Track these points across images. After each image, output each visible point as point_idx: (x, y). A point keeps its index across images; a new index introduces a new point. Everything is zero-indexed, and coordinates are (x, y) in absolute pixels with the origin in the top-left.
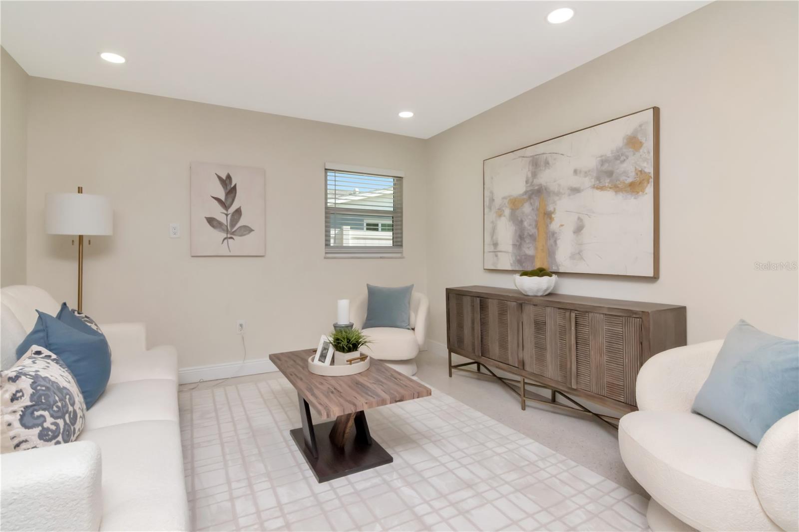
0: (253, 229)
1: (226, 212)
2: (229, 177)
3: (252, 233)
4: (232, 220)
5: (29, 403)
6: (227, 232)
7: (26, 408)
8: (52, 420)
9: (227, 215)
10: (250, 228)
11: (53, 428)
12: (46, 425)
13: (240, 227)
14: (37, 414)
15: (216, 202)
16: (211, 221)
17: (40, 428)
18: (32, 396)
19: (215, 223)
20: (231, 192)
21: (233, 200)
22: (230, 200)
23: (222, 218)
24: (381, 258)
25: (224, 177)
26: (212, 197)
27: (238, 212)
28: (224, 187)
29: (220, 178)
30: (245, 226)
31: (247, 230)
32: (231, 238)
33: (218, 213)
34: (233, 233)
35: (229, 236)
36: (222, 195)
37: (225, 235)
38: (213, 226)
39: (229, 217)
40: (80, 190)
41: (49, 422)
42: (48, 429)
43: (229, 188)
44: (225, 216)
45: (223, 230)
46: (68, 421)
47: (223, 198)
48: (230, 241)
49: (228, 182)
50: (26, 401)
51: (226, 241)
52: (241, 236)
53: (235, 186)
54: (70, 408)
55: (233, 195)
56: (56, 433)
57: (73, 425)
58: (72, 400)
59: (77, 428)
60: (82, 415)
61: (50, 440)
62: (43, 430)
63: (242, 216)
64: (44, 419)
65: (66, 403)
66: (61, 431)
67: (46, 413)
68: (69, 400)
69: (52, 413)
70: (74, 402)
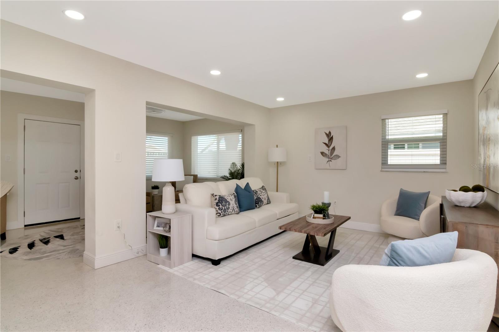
0: (340, 156)
1: (328, 149)
2: (330, 133)
3: (340, 158)
4: (331, 153)
6: (329, 158)
7: (217, 202)
9: (329, 150)
10: (338, 155)
11: (221, 208)
12: (220, 207)
13: (335, 156)
14: (219, 204)
15: (324, 145)
16: (322, 153)
18: (218, 200)
19: (324, 154)
20: (331, 139)
21: (331, 143)
22: (330, 143)
23: (327, 152)
25: (328, 133)
26: (323, 143)
27: (334, 149)
28: (327, 138)
29: (326, 134)
30: (336, 155)
31: (338, 157)
32: (331, 161)
33: (325, 150)
34: (331, 159)
35: (330, 160)
37: (328, 160)
38: (323, 156)
39: (330, 151)
40: (277, 146)
41: (221, 206)
43: (330, 138)
45: (327, 157)
46: (226, 208)
47: (327, 142)
48: (330, 162)
49: (329, 135)
50: (217, 201)
51: (328, 162)
52: (334, 160)
54: (227, 206)
55: (331, 141)
56: (222, 209)
57: (227, 209)
58: (229, 204)
59: (229, 211)
60: (233, 209)
61: (220, 210)
62: (219, 208)
63: (335, 150)
64: (219, 205)
65: (226, 204)
66: (223, 209)
67: (220, 205)
68: (228, 204)
69: (222, 205)
70: (230, 205)
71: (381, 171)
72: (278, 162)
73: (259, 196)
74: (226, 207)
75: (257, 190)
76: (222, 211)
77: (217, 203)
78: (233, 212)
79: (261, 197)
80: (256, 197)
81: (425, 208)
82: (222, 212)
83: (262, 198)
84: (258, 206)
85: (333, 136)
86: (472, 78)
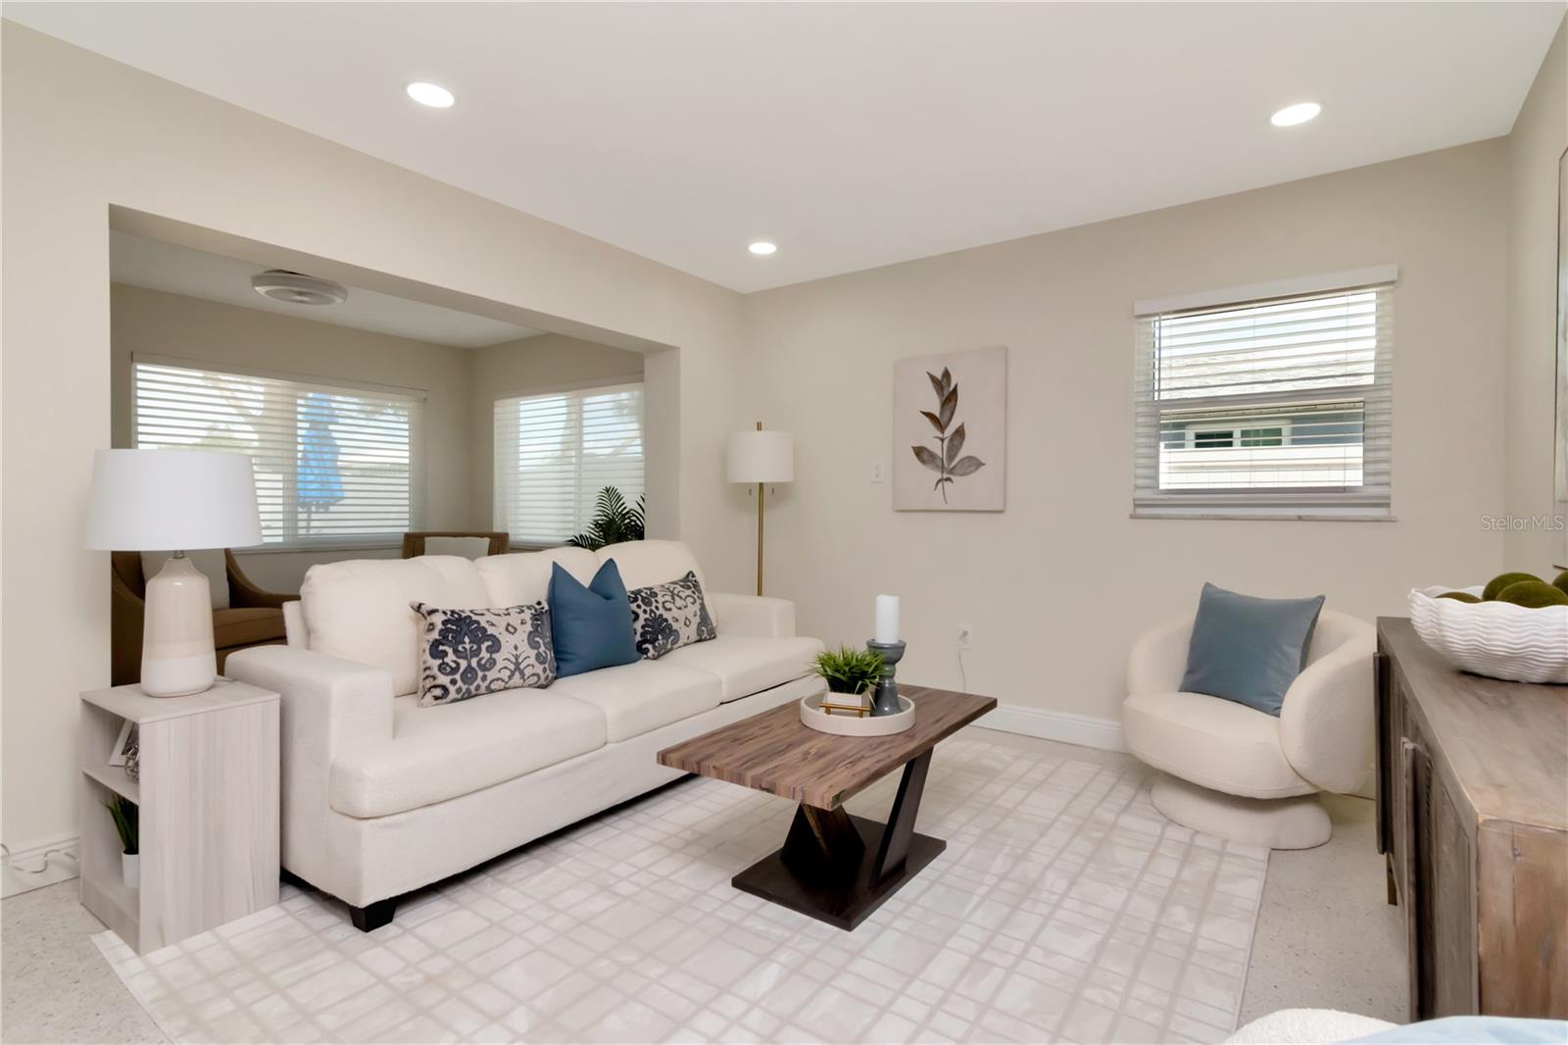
0: (983, 462)
1: (941, 435)
2: (947, 374)
3: (983, 468)
4: (949, 449)
5: (438, 637)
6: (943, 469)
7: (436, 640)
8: (454, 658)
9: (942, 440)
10: (977, 459)
11: (453, 665)
12: (446, 660)
13: (962, 460)
14: (441, 648)
15: (927, 420)
16: (920, 452)
17: (441, 661)
18: (441, 631)
19: (925, 456)
20: (950, 399)
21: (952, 414)
22: (947, 414)
23: (935, 447)
24: (1300, 518)
25: (939, 377)
26: (923, 413)
27: (960, 433)
28: (938, 393)
29: (933, 378)
30: (970, 458)
31: (974, 463)
32: (948, 479)
33: (930, 438)
34: (951, 471)
35: (945, 476)
36: (935, 407)
37: (938, 475)
38: (923, 462)
39: (946, 442)
40: (759, 427)
41: (450, 658)
42: (447, 664)
43: (946, 393)
44: (940, 443)
45: (937, 466)
46: (474, 665)
47: (936, 412)
48: (946, 484)
49: (944, 383)
50: (435, 635)
51: (940, 484)
52: (961, 475)
53: (955, 390)
54: (485, 654)
55: (952, 404)
56: (454, 671)
57: (482, 670)
58: (496, 646)
59: (491, 675)
60: (512, 667)
61: (447, 674)
62: (443, 663)
63: (966, 440)
64: (445, 654)
65: (479, 649)
66: (461, 671)
67: (450, 651)
68: (488, 647)
69: (456, 651)
70: (498, 651)
71: (1132, 517)
72: (761, 485)
73: (661, 611)
74: (474, 662)
75: (655, 590)
76: (457, 677)
77: (435, 644)
78: (517, 679)
79: (666, 615)
80: (647, 616)
81: (1303, 666)
82: (454, 682)
83: (671, 621)
84: (652, 652)
85: (956, 386)
86: (1506, 132)
